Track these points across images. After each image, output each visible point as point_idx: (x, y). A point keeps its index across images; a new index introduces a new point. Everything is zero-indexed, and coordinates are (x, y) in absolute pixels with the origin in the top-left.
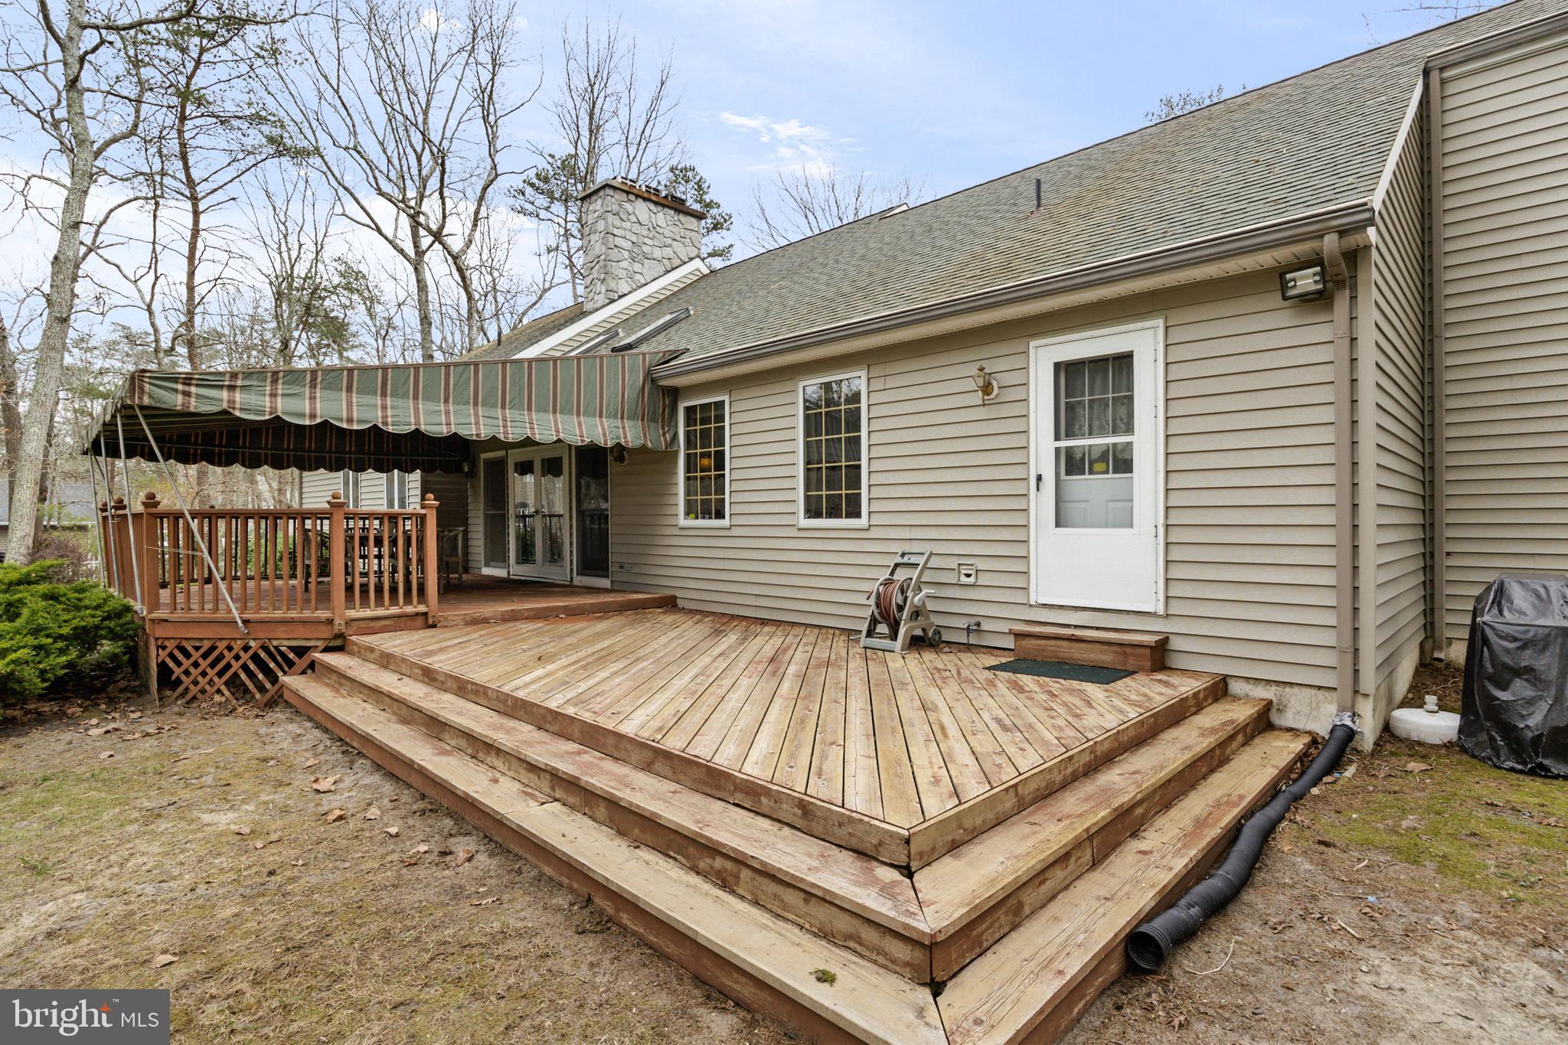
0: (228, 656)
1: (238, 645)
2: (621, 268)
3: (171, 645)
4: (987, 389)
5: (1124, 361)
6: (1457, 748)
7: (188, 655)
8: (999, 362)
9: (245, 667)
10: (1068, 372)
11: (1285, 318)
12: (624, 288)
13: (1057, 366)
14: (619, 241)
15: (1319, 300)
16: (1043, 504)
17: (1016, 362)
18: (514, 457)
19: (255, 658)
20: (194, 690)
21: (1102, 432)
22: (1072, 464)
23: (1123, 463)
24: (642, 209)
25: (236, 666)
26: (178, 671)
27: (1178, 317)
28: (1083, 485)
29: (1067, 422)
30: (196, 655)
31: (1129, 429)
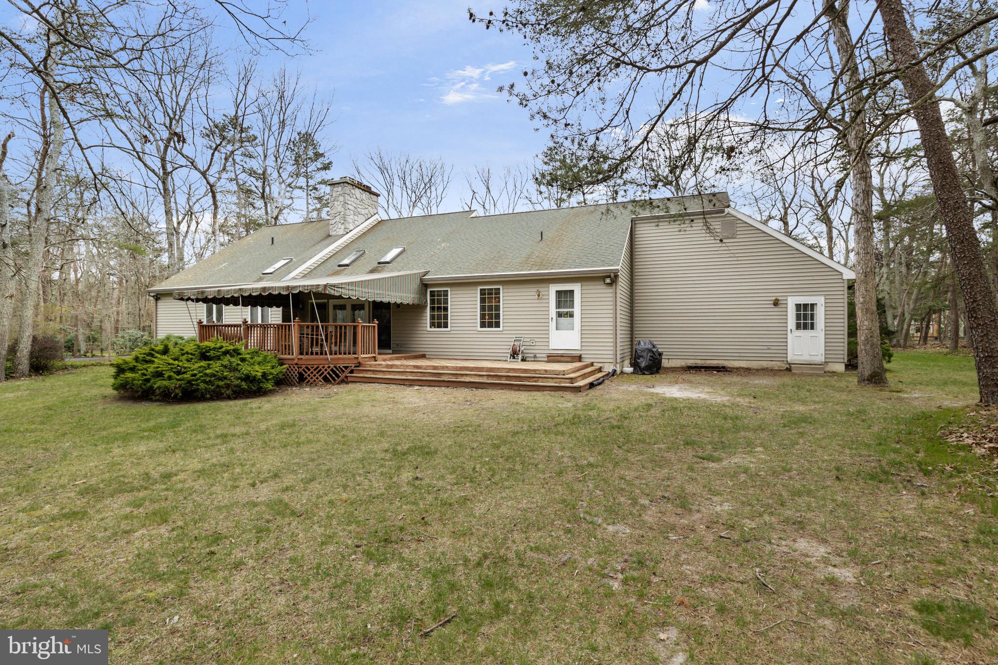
0: (323, 370)
1: (326, 366)
2: (350, 218)
3: (303, 367)
4: (539, 295)
5: (572, 292)
6: (633, 373)
7: (309, 370)
8: (542, 289)
9: (329, 373)
10: (559, 293)
11: (604, 287)
12: (351, 227)
13: (557, 291)
14: (350, 207)
15: (610, 284)
16: (553, 325)
17: (546, 289)
18: (332, 302)
19: (332, 370)
20: (312, 381)
21: (566, 308)
22: (560, 315)
23: (571, 315)
24: (357, 192)
25: (326, 373)
26: (306, 375)
27: (584, 283)
28: (563, 320)
29: (559, 305)
30: (312, 370)
31: (573, 307)
